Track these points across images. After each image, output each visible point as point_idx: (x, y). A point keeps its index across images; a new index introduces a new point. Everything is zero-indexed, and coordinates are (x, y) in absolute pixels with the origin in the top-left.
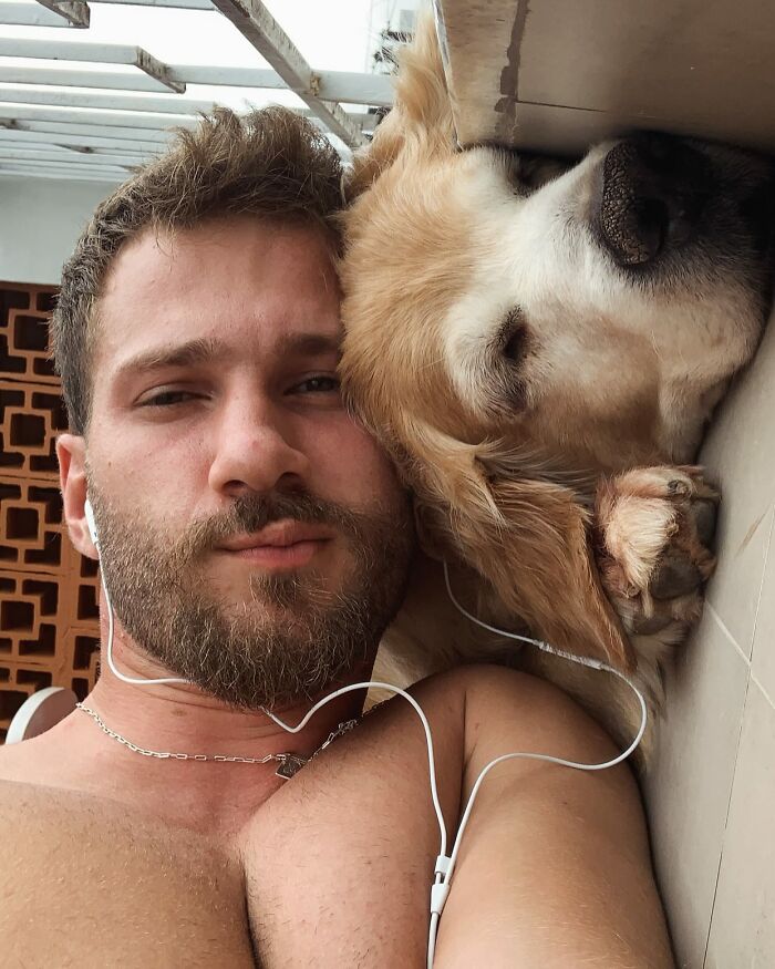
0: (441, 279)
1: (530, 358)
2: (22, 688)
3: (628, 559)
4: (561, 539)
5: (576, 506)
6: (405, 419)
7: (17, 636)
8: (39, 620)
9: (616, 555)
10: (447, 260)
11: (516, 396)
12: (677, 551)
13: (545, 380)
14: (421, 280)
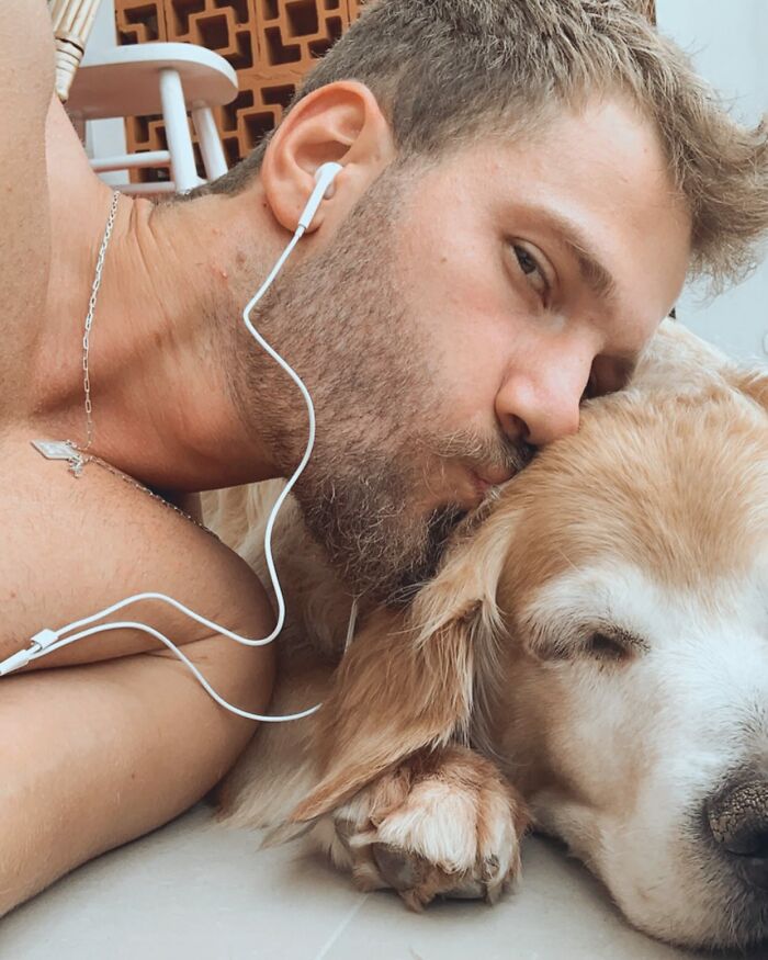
0: (669, 552)
1: (597, 664)
2: (233, 40)
3: (409, 815)
4: (417, 714)
5: (452, 724)
6: (513, 514)
7: (282, 22)
8: (303, 42)
9: (412, 798)
10: (690, 554)
11: (555, 651)
12: (423, 871)
13: (576, 681)
14: (663, 526)
